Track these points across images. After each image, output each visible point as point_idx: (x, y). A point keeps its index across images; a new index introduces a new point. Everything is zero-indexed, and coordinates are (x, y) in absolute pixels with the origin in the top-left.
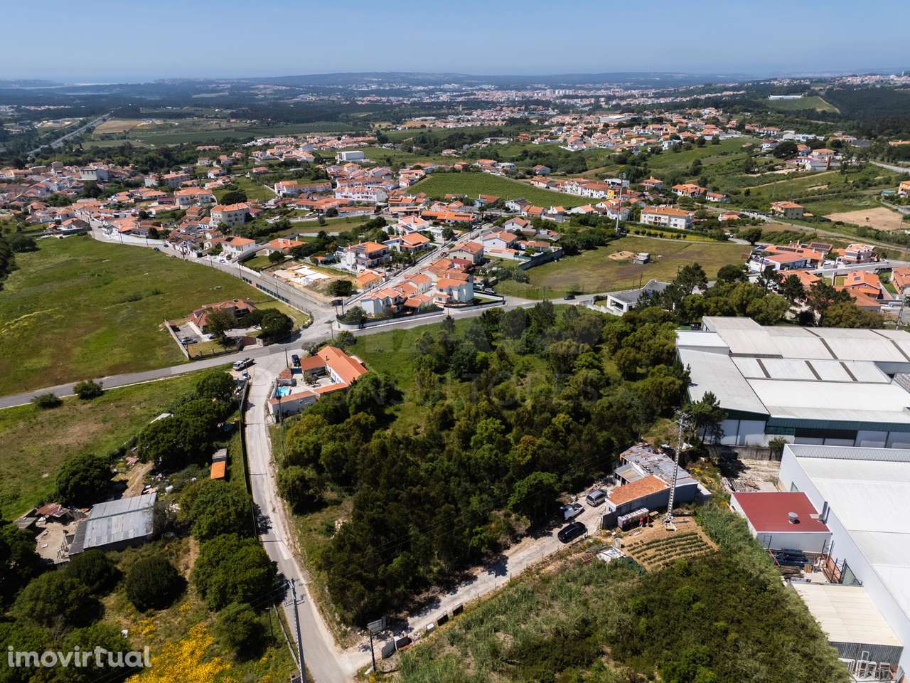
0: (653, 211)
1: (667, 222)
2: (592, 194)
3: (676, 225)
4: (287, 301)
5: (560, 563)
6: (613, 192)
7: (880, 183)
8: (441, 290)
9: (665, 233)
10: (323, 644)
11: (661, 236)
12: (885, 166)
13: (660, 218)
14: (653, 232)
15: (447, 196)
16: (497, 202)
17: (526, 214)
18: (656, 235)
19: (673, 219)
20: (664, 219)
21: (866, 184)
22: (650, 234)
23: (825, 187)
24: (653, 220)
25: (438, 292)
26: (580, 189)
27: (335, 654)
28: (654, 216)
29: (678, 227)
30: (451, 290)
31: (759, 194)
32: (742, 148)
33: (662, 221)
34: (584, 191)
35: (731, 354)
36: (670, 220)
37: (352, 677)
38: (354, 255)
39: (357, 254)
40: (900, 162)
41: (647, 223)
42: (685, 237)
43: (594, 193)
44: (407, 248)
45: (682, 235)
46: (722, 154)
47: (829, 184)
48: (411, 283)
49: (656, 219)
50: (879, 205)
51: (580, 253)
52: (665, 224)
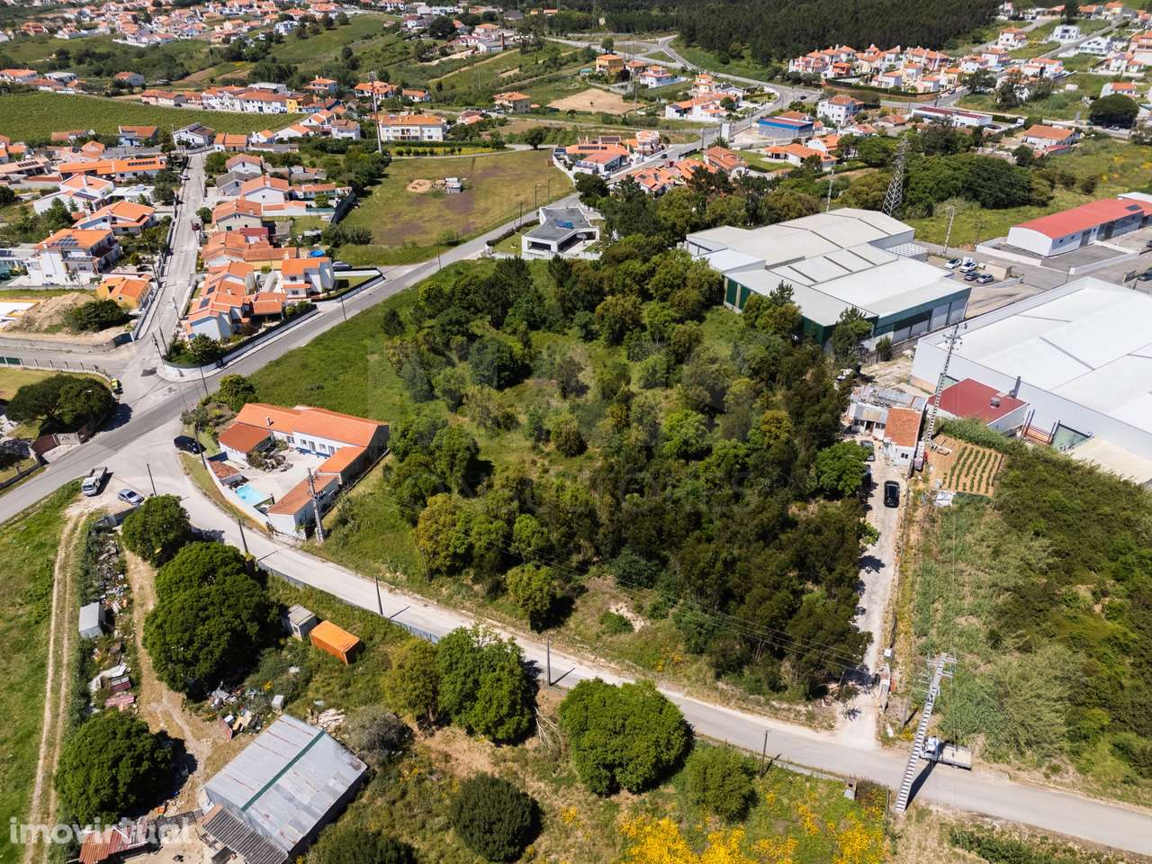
0: (396, 122)
1: (418, 134)
2: (261, 109)
3: (430, 137)
4: (15, 361)
5: (916, 527)
6: (294, 102)
7: (568, 61)
8: (293, 279)
9: (436, 150)
10: (803, 739)
11: (432, 153)
12: (560, 41)
13: (408, 130)
14: (420, 150)
15: (55, 136)
16: (155, 135)
17: (222, 147)
18: (425, 153)
19: (426, 129)
20: (414, 131)
21: (556, 63)
22: (417, 154)
23: (517, 71)
24: (400, 134)
25: (289, 282)
26: (237, 103)
27: (831, 740)
28: (400, 128)
29: (434, 139)
30: (306, 275)
31: (453, 87)
32: (385, 28)
33: (413, 134)
34: (245, 104)
35: (767, 268)
36: (422, 132)
37: (880, 748)
38: (58, 257)
39: (65, 255)
40: (570, 35)
41: (392, 139)
42: (460, 150)
43: (265, 106)
44: (125, 229)
45: (456, 148)
46: (365, 38)
47: (520, 67)
48: (230, 279)
49: (403, 133)
50: (589, 87)
51: (370, 193)
52: (417, 138)
